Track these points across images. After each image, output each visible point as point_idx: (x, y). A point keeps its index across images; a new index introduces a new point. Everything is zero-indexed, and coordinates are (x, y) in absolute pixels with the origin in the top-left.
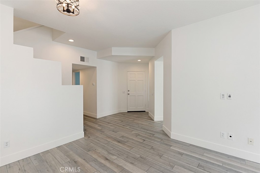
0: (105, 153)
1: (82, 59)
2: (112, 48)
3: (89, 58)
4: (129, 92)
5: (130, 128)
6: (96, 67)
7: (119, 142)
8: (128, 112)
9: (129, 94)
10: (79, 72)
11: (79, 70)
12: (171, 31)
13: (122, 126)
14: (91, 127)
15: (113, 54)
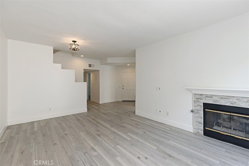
0: (94, 118)
1: (90, 66)
2: (108, 58)
3: (94, 65)
4: (123, 87)
5: (116, 109)
6: (99, 70)
7: (104, 114)
8: (123, 101)
9: (123, 88)
10: (90, 73)
11: (90, 72)
12: (135, 50)
13: (112, 108)
14: (94, 108)
15: (108, 62)
